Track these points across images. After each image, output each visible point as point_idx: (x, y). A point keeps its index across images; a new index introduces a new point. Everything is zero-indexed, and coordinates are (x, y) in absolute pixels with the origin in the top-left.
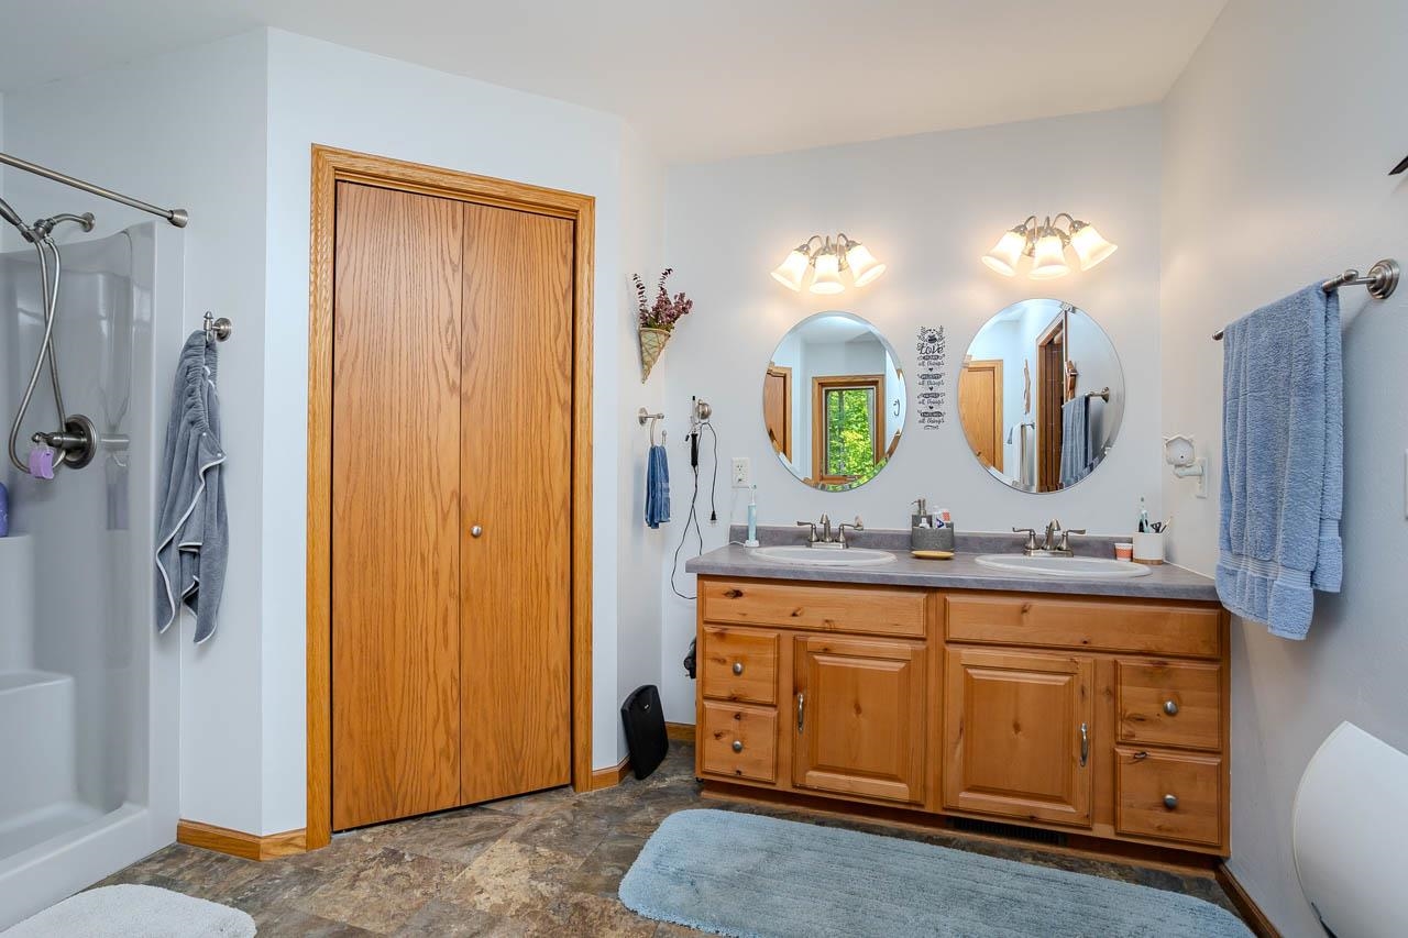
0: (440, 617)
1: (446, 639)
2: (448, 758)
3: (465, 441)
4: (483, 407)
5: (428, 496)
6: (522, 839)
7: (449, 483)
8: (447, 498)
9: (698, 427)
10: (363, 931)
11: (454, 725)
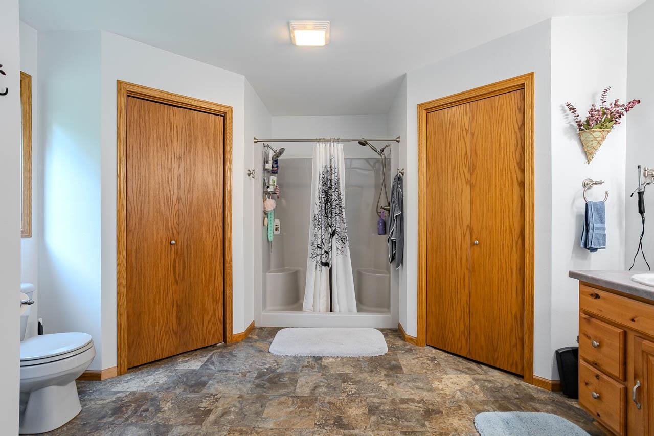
0: (462, 277)
1: (465, 286)
2: (465, 336)
3: (472, 204)
4: (480, 189)
5: (458, 227)
6: (476, 380)
7: (466, 222)
8: (465, 228)
9: (642, 187)
10: (402, 369)
11: (467, 323)
